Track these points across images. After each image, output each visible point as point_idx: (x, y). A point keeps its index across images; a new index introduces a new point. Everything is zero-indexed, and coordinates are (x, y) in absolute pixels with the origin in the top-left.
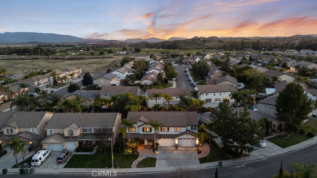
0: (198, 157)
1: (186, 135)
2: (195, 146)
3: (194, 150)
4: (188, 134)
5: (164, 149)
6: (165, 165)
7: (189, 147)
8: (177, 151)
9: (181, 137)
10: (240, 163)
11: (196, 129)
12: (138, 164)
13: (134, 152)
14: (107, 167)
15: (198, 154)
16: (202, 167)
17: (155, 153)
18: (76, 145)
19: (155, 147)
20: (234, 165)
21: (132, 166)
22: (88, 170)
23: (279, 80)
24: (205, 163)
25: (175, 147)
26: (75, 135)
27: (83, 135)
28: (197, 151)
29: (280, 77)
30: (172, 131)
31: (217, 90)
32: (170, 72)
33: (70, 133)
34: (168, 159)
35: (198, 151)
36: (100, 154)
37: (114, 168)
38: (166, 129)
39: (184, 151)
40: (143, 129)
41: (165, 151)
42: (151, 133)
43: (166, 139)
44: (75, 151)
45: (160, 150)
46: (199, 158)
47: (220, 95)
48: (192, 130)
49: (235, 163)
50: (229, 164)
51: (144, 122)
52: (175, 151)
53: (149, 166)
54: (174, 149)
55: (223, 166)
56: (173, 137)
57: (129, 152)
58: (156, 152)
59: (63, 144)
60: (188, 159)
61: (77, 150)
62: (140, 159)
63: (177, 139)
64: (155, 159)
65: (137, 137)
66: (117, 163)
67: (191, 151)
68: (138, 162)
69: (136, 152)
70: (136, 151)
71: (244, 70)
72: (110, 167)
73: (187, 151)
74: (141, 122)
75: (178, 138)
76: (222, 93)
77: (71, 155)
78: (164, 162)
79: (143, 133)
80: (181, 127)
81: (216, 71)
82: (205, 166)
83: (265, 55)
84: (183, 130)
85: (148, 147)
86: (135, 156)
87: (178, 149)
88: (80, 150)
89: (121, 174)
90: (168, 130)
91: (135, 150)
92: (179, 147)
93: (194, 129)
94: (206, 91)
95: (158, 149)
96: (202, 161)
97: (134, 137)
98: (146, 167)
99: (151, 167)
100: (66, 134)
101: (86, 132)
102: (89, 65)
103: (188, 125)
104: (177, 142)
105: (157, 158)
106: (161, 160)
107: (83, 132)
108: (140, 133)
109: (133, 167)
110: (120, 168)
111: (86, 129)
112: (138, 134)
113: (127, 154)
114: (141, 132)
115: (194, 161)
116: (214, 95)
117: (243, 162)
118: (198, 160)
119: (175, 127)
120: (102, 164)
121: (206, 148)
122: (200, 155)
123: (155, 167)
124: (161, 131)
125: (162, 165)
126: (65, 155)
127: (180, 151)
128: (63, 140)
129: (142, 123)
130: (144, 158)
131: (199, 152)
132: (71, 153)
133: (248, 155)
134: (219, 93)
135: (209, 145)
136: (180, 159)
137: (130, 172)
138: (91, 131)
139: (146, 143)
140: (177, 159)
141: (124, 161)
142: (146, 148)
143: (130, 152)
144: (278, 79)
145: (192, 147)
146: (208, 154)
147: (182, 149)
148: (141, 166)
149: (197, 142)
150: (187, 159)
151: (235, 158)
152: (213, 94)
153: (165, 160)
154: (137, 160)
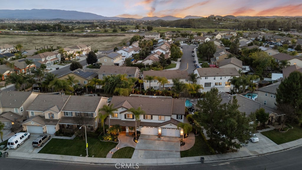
0: (179, 150)
1: (170, 124)
2: (180, 136)
3: (177, 141)
4: (172, 124)
5: (146, 138)
6: (142, 156)
7: (173, 137)
8: (159, 141)
9: (164, 126)
10: (225, 159)
11: (182, 118)
12: (114, 153)
13: (113, 140)
14: (81, 155)
15: (181, 146)
16: (181, 162)
18: (55, 128)
19: (136, 136)
20: (217, 161)
21: (108, 156)
22: (61, 157)
23: (289, 64)
24: (186, 157)
25: (157, 136)
26: (55, 118)
27: (64, 119)
28: (180, 143)
29: (289, 61)
30: (156, 119)
31: (218, 74)
32: (175, 52)
33: (51, 116)
34: (147, 150)
35: (182, 143)
36: (79, 139)
37: (88, 157)
38: (149, 116)
39: (167, 142)
40: (125, 115)
41: (146, 140)
42: (133, 120)
43: (149, 127)
44: (55, 135)
45: (141, 139)
46: (180, 151)
47: (221, 79)
48: (177, 120)
49: (219, 159)
50: (213, 161)
51: (127, 109)
52: (157, 141)
53: (125, 157)
54: (156, 139)
55: (205, 162)
56: (156, 125)
57: (108, 139)
58: (136, 141)
59: (43, 127)
61: (57, 134)
62: (117, 148)
63: (160, 129)
64: (134, 149)
65: (118, 123)
66: (93, 151)
67: (174, 141)
68: (115, 151)
70: (116, 139)
71: (252, 52)
72: (84, 155)
73: (170, 141)
74: (123, 108)
75: (161, 127)
76: (223, 78)
77: (49, 139)
78: (142, 153)
79: (125, 120)
80: (165, 116)
81: (222, 53)
82: (186, 161)
83: (280, 36)
84: (168, 119)
85: (129, 135)
86: (114, 144)
87: (161, 138)
88: (60, 134)
89: (94, 164)
90: (152, 119)
91: (115, 137)
92: (162, 136)
93: (179, 118)
94: (205, 74)
95: (140, 138)
96: (184, 154)
97: (115, 123)
98: (121, 158)
99: (127, 158)
100: (47, 117)
101: (67, 116)
102: (101, 43)
103: (172, 114)
104: (160, 131)
105: (136, 147)
106: (140, 151)
107: (65, 115)
108: (122, 120)
110: (94, 157)
111: (67, 113)
112: (120, 120)
113: (106, 142)
115: (175, 154)
116: (215, 79)
117: (229, 159)
118: (179, 153)
119: (158, 115)
120: (77, 152)
121: (191, 139)
122: (183, 147)
123: (130, 158)
124: (144, 118)
125: (139, 156)
126: (41, 139)
127: (162, 141)
128: (43, 123)
129: (125, 109)
130: (122, 146)
132: (50, 137)
133: (236, 151)
134: (220, 77)
135: (195, 136)
136: (160, 151)
137: (103, 162)
138: (72, 115)
139: (128, 130)
140: (156, 150)
141: (101, 149)
142: (127, 136)
143: (110, 139)
144: (287, 63)
145: (176, 137)
146: (193, 146)
147: (164, 140)
148: (117, 156)
149: (182, 132)
150: (167, 151)
151: (220, 154)
152: (213, 78)
153: (144, 151)
154: (114, 149)
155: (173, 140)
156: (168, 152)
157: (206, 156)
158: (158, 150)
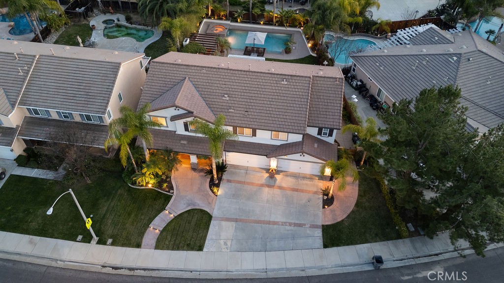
0: (320, 222)
3: (316, 190)
6: (229, 243)
8: (271, 191)
12: (161, 233)
14: (80, 238)
15: (324, 207)
16: (324, 263)
17: (212, 191)
19: (215, 174)
21: (144, 239)
22: (31, 242)
24: (338, 245)
28: (321, 197)
30: (264, 137)
34: (241, 220)
35: (326, 197)
38: (247, 131)
40: (186, 125)
46: (323, 226)
50: (402, 260)
52: (267, 189)
53: (188, 245)
54: (263, 182)
57: (147, 184)
58: (215, 189)
60: (296, 225)
63: (274, 160)
64: (209, 218)
69: (165, 185)
70: (166, 181)
72: (88, 238)
73: (297, 190)
78: (229, 230)
79: (187, 133)
80: (288, 133)
85: (200, 167)
86: (161, 199)
87: (276, 180)
89: (110, 270)
90: (254, 134)
91: (163, 177)
93: (325, 134)
95: (224, 176)
96: (331, 236)
99: (192, 249)
103: (308, 126)
104: (274, 164)
105: (215, 213)
106: (224, 223)
108: (178, 134)
113: (142, 190)
115: (308, 236)
119: (272, 131)
123: (200, 248)
125: (222, 242)
127: (279, 190)
130: (182, 208)
131: (328, 201)
136: (275, 223)
140: (264, 222)
142: (195, 170)
143: (151, 182)
145: (312, 178)
146: (352, 209)
147: (284, 185)
148: (167, 242)
150: (290, 224)
151: (420, 235)
153: (234, 224)
154: (161, 215)
155: (305, 188)
156: (292, 228)
157: (385, 243)
158: (269, 223)
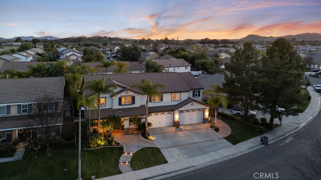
0: (221, 137)
1: (191, 103)
2: (203, 121)
3: (206, 127)
6: (181, 156)
7: (195, 124)
8: (182, 132)
9: (183, 108)
11: (199, 95)
12: (131, 163)
13: (110, 143)
16: (241, 150)
17: (148, 139)
21: (122, 169)
30: (168, 99)
34: (178, 146)
35: (214, 128)
39: (193, 131)
41: (162, 134)
42: (134, 106)
43: (160, 114)
45: (153, 134)
46: (224, 138)
47: (174, 70)
48: (193, 98)
52: (180, 132)
53: (156, 163)
54: (175, 130)
56: (171, 109)
60: (210, 141)
62: (129, 154)
63: (177, 113)
65: (110, 114)
68: (129, 159)
69: (114, 143)
73: (196, 129)
75: (178, 110)
78: (175, 152)
79: (120, 107)
80: (180, 92)
81: (150, 53)
84: (185, 96)
85: (130, 133)
86: (116, 149)
87: (181, 128)
90: (162, 100)
93: (196, 95)
97: (107, 115)
104: (177, 117)
105: (159, 146)
106: (169, 149)
109: (126, 172)
112: (111, 110)
113: (98, 149)
114: (116, 106)
115: (221, 143)
116: (168, 70)
118: (225, 141)
119: (172, 93)
122: (220, 133)
123: (166, 162)
124: (150, 101)
125: (176, 156)
127: (186, 132)
129: (119, 89)
130: (136, 150)
131: (216, 129)
133: (280, 125)
134: (173, 68)
135: (219, 119)
136: (198, 142)
139: (126, 124)
140: (192, 143)
142: (128, 134)
143: (103, 143)
145: (199, 124)
146: (230, 129)
149: (207, 114)
150: (207, 141)
153: (176, 148)
154: (123, 156)
155: (199, 128)
158: (195, 143)
